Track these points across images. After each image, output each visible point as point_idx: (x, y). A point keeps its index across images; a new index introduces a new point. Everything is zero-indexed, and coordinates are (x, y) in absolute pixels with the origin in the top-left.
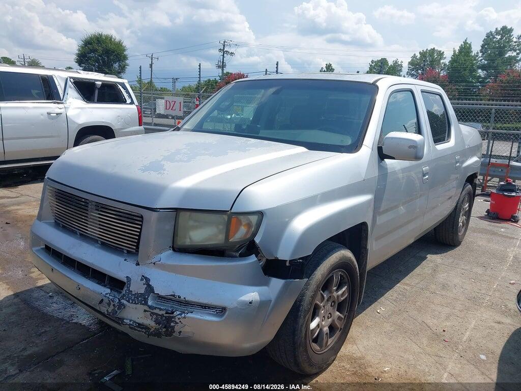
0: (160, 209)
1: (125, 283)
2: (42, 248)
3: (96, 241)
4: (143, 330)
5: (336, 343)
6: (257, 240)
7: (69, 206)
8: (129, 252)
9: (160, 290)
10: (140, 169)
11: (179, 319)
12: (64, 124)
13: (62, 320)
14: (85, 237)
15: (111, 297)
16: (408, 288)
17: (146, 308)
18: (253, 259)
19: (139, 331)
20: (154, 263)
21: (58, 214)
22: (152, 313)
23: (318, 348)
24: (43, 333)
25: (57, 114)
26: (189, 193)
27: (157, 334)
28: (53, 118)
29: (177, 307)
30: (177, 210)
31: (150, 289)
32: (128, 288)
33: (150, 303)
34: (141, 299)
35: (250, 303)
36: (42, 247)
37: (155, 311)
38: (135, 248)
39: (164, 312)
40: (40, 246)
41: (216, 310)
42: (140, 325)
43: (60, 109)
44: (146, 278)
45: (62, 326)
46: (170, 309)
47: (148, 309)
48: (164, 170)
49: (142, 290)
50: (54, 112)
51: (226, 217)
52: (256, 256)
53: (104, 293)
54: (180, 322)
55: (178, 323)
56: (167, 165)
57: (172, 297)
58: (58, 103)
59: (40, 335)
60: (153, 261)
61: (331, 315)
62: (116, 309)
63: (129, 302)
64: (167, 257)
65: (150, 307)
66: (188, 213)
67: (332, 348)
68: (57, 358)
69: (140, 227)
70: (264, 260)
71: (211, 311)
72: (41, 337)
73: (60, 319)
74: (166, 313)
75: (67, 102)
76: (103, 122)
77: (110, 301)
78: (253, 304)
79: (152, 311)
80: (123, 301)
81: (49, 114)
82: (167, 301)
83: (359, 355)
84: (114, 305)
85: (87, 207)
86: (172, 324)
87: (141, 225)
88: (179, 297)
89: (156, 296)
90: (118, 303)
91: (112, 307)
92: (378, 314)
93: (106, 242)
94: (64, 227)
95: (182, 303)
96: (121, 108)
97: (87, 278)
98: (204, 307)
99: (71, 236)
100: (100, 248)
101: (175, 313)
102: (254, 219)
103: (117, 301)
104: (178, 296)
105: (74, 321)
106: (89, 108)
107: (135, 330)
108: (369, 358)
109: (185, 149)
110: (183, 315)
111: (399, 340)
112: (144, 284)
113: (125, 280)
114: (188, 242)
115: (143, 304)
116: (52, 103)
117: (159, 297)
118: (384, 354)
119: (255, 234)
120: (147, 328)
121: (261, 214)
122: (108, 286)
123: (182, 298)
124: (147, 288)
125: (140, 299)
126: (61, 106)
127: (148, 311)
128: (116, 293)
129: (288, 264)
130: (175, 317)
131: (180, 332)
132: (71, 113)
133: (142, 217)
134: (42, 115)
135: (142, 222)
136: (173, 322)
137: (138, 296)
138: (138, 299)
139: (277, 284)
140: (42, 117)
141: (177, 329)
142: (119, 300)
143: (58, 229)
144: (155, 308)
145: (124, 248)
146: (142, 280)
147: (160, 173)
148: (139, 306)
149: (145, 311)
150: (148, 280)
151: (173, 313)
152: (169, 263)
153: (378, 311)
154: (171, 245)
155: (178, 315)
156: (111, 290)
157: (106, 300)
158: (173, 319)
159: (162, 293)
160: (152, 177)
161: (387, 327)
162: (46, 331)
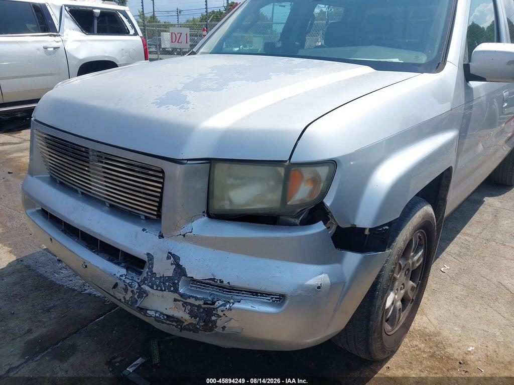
0: (188, 160)
1: (144, 262)
2: (37, 211)
3: (103, 203)
4: (174, 323)
5: (408, 317)
6: (328, 201)
7: (65, 156)
8: (147, 218)
9: (195, 271)
10: (154, 103)
11: (222, 311)
12: (63, 59)
13: (74, 290)
14: (88, 197)
15: (128, 281)
16: (470, 239)
17: (176, 296)
18: (319, 227)
19: (168, 324)
20: (184, 235)
21: (53, 167)
22: (185, 303)
23: (390, 328)
24: (51, 308)
25: (55, 48)
26: (227, 137)
27: (193, 328)
28: (50, 53)
29: (217, 293)
30: (210, 161)
31: (180, 271)
32: (151, 269)
33: (181, 291)
34: (170, 284)
35: (319, 288)
36: (38, 209)
37: (188, 301)
38: (155, 213)
39: (201, 303)
40: (35, 207)
41: (272, 298)
42: (169, 317)
43: (57, 42)
44: (174, 256)
45: (74, 298)
46: (210, 299)
47: (179, 298)
48: (188, 103)
49: (170, 273)
50: (51, 46)
51: (282, 171)
52: (325, 224)
53: (118, 275)
54: (224, 314)
55: (220, 317)
56: (191, 96)
57: (211, 282)
58: (55, 36)
59: (48, 311)
60: (183, 231)
61: (404, 286)
62: (136, 296)
63: (152, 287)
64: (201, 226)
65: (181, 295)
66: (226, 165)
67: (404, 324)
68: (68, 342)
69: (161, 186)
70: (334, 228)
71: (265, 299)
72: (49, 313)
73: (70, 289)
74: (204, 304)
75: (64, 34)
76: (106, 57)
77: (126, 285)
78: (322, 289)
79: (185, 300)
80: (144, 287)
81: (45, 48)
82: (204, 286)
83: (433, 329)
84: (132, 291)
85: (88, 158)
86: (213, 318)
87: (162, 183)
88: (222, 282)
89: (189, 279)
90: (137, 289)
91: (130, 294)
92: (442, 273)
93: (115, 204)
94: (61, 183)
95: (225, 288)
96: (124, 41)
97: (94, 252)
98: (255, 293)
99: (71, 196)
100: (108, 212)
101: (217, 303)
102: (323, 171)
103: (137, 286)
104: (220, 280)
105: (86, 292)
106: (88, 40)
107: (163, 323)
108: (445, 333)
109: (210, 73)
110: (228, 306)
111: (477, 308)
112: (172, 264)
113: (145, 258)
114: (227, 206)
115: (172, 291)
116: (47, 35)
117: (193, 280)
118: (463, 327)
119: (324, 194)
120: (178, 321)
121: (333, 163)
122: (123, 265)
123: (225, 283)
124: (176, 269)
125: (167, 284)
126: (58, 39)
127: (179, 301)
128: (134, 274)
129: (367, 232)
130: (217, 308)
131: (224, 328)
132: (70, 47)
133: (162, 172)
134: (38, 50)
135: (163, 178)
136: (214, 315)
137: (164, 279)
138: (164, 284)
139: (352, 259)
140: (38, 52)
141: (220, 323)
142: (140, 286)
143: (55, 187)
144: (189, 297)
145: (142, 213)
146: (168, 258)
147: (182, 108)
148: (166, 293)
149: (175, 300)
150: (176, 259)
151: (213, 303)
152: (204, 235)
153: (442, 269)
154: (205, 210)
155: (221, 306)
156: (127, 269)
157: (121, 285)
158: (214, 312)
159: (198, 277)
160: (171, 114)
161: (458, 290)
162: (54, 306)
